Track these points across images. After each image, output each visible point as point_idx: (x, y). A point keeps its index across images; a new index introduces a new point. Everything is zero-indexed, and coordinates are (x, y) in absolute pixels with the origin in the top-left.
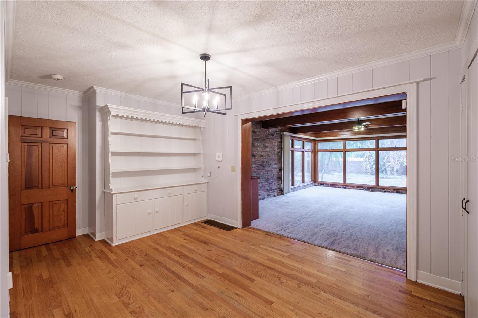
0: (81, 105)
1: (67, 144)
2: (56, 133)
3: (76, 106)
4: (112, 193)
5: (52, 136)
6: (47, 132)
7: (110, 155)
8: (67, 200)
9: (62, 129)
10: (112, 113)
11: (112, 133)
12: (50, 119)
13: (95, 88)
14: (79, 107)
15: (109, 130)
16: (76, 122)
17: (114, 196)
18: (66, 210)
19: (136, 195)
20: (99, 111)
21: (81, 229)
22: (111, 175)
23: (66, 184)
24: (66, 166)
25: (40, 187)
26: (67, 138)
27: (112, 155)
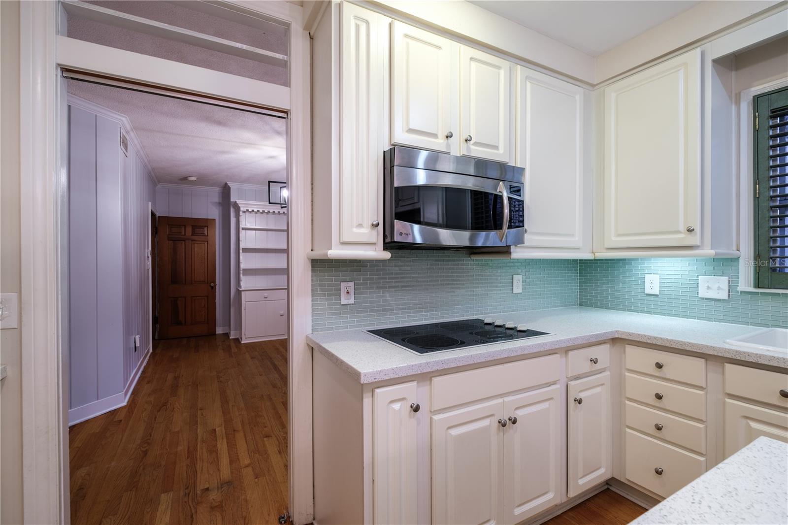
0: (221, 201)
1: (207, 241)
2: (197, 230)
3: (216, 203)
4: (240, 289)
5: (193, 233)
6: (189, 230)
7: (241, 251)
8: (207, 296)
9: (202, 227)
10: (242, 209)
11: (243, 229)
12: (183, 216)
13: (229, 185)
14: (219, 203)
15: (240, 226)
16: (215, 220)
17: (243, 293)
18: (206, 307)
19: (266, 294)
20: (234, 207)
21: (222, 328)
22: (241, 272)
23: (206, 281)
24: (206, 263)
25: (184, 282)
26: (207, 236)
27: (243, 252)
